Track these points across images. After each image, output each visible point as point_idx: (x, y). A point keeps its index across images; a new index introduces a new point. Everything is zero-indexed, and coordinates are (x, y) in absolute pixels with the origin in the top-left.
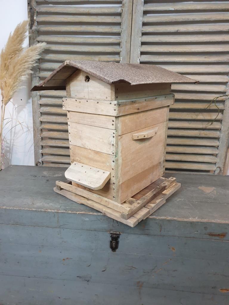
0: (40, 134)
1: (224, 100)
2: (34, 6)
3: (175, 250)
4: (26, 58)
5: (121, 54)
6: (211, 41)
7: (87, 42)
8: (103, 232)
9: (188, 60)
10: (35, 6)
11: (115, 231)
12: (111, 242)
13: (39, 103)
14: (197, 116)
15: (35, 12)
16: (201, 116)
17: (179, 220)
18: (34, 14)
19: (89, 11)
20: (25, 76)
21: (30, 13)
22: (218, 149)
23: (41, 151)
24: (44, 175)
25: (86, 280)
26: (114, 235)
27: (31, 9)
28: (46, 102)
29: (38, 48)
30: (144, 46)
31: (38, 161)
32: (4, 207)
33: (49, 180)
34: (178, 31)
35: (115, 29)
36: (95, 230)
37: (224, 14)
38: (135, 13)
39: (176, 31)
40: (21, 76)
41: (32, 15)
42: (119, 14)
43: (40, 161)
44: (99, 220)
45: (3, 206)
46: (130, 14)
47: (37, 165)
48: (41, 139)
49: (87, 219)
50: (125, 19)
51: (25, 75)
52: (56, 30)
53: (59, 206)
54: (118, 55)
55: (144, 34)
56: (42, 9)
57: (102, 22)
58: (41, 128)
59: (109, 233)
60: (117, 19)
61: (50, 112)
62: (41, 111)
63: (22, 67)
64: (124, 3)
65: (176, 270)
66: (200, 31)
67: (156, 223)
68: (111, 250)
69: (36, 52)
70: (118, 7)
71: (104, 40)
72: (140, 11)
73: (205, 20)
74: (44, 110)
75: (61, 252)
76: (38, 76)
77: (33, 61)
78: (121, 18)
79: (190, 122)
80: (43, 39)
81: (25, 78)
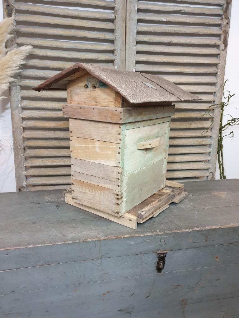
0: (24, 153)
1: (214, 109)
2: (11, 3)
3: (218, 258)
4: (9, 63)
5: (116, 62)
6: (201, 53)
7: (77, 48)
8: (149, 254)
9: (181, 70)
10: (13, 4)
11: (162, 250)
12: (158, 263)
13: (21, 116)
14: (190, 124)
15: (13, 10)
16: (194, 125)
17: (223, 228)
18: (12, 12)
19: (79, 14)
20: (5, 85)
21: (6, 10)
22: (210, 155)
23: (24, 173)
24: (47, 201)
25: (128, 312)
26: (161, 255)
27: (8, 5)
28: (30, 115)
29: (23, 52)
30: (138, 55)
31: (21, 185)
32: (32, 246)
33: (59, 205)
34: (171, 42)
35: (109, 36)
36: (141, 254)
37: (210, 28)
38: (129, 20)
39: (169, 42)
40: (1, 84)
41: (10, 13)
42: (112, 21)
43: (24, 185)
44: (146, 241)
45: (29, 244)
46: (124, 21)
47: (20, 190)
48: (24, 159)
49: (133, 243)
50: (119, 26)
51: (6, 83)
52: (40, 32)
53: (96, 233)
54: (112, 64)
55: (138, 43)
56: (22, 6)
57: (94, 27)
58: (24, 145)
59: (155, 254)
60: (109, 26)
61: (36, 126)
62: (24, 126)
63: (3, 73)
64: (117, 9)
65: (218, 279)
66: (190, 43)
67: (203, 234)
68: (157, 271)
69: (21, 56)
70: (111, 13)
71: (96, 47)
72: (134, 19)
73: (194, 33)
74: (28, 125)
75: (100, 287)
76: (19, 85)
77: (16, 67)
78: (114, 24)
79: (184, 131)
80: (24, 41)
81: (6, 87)
